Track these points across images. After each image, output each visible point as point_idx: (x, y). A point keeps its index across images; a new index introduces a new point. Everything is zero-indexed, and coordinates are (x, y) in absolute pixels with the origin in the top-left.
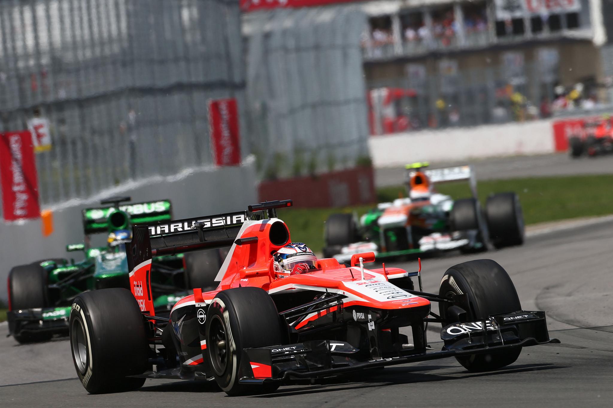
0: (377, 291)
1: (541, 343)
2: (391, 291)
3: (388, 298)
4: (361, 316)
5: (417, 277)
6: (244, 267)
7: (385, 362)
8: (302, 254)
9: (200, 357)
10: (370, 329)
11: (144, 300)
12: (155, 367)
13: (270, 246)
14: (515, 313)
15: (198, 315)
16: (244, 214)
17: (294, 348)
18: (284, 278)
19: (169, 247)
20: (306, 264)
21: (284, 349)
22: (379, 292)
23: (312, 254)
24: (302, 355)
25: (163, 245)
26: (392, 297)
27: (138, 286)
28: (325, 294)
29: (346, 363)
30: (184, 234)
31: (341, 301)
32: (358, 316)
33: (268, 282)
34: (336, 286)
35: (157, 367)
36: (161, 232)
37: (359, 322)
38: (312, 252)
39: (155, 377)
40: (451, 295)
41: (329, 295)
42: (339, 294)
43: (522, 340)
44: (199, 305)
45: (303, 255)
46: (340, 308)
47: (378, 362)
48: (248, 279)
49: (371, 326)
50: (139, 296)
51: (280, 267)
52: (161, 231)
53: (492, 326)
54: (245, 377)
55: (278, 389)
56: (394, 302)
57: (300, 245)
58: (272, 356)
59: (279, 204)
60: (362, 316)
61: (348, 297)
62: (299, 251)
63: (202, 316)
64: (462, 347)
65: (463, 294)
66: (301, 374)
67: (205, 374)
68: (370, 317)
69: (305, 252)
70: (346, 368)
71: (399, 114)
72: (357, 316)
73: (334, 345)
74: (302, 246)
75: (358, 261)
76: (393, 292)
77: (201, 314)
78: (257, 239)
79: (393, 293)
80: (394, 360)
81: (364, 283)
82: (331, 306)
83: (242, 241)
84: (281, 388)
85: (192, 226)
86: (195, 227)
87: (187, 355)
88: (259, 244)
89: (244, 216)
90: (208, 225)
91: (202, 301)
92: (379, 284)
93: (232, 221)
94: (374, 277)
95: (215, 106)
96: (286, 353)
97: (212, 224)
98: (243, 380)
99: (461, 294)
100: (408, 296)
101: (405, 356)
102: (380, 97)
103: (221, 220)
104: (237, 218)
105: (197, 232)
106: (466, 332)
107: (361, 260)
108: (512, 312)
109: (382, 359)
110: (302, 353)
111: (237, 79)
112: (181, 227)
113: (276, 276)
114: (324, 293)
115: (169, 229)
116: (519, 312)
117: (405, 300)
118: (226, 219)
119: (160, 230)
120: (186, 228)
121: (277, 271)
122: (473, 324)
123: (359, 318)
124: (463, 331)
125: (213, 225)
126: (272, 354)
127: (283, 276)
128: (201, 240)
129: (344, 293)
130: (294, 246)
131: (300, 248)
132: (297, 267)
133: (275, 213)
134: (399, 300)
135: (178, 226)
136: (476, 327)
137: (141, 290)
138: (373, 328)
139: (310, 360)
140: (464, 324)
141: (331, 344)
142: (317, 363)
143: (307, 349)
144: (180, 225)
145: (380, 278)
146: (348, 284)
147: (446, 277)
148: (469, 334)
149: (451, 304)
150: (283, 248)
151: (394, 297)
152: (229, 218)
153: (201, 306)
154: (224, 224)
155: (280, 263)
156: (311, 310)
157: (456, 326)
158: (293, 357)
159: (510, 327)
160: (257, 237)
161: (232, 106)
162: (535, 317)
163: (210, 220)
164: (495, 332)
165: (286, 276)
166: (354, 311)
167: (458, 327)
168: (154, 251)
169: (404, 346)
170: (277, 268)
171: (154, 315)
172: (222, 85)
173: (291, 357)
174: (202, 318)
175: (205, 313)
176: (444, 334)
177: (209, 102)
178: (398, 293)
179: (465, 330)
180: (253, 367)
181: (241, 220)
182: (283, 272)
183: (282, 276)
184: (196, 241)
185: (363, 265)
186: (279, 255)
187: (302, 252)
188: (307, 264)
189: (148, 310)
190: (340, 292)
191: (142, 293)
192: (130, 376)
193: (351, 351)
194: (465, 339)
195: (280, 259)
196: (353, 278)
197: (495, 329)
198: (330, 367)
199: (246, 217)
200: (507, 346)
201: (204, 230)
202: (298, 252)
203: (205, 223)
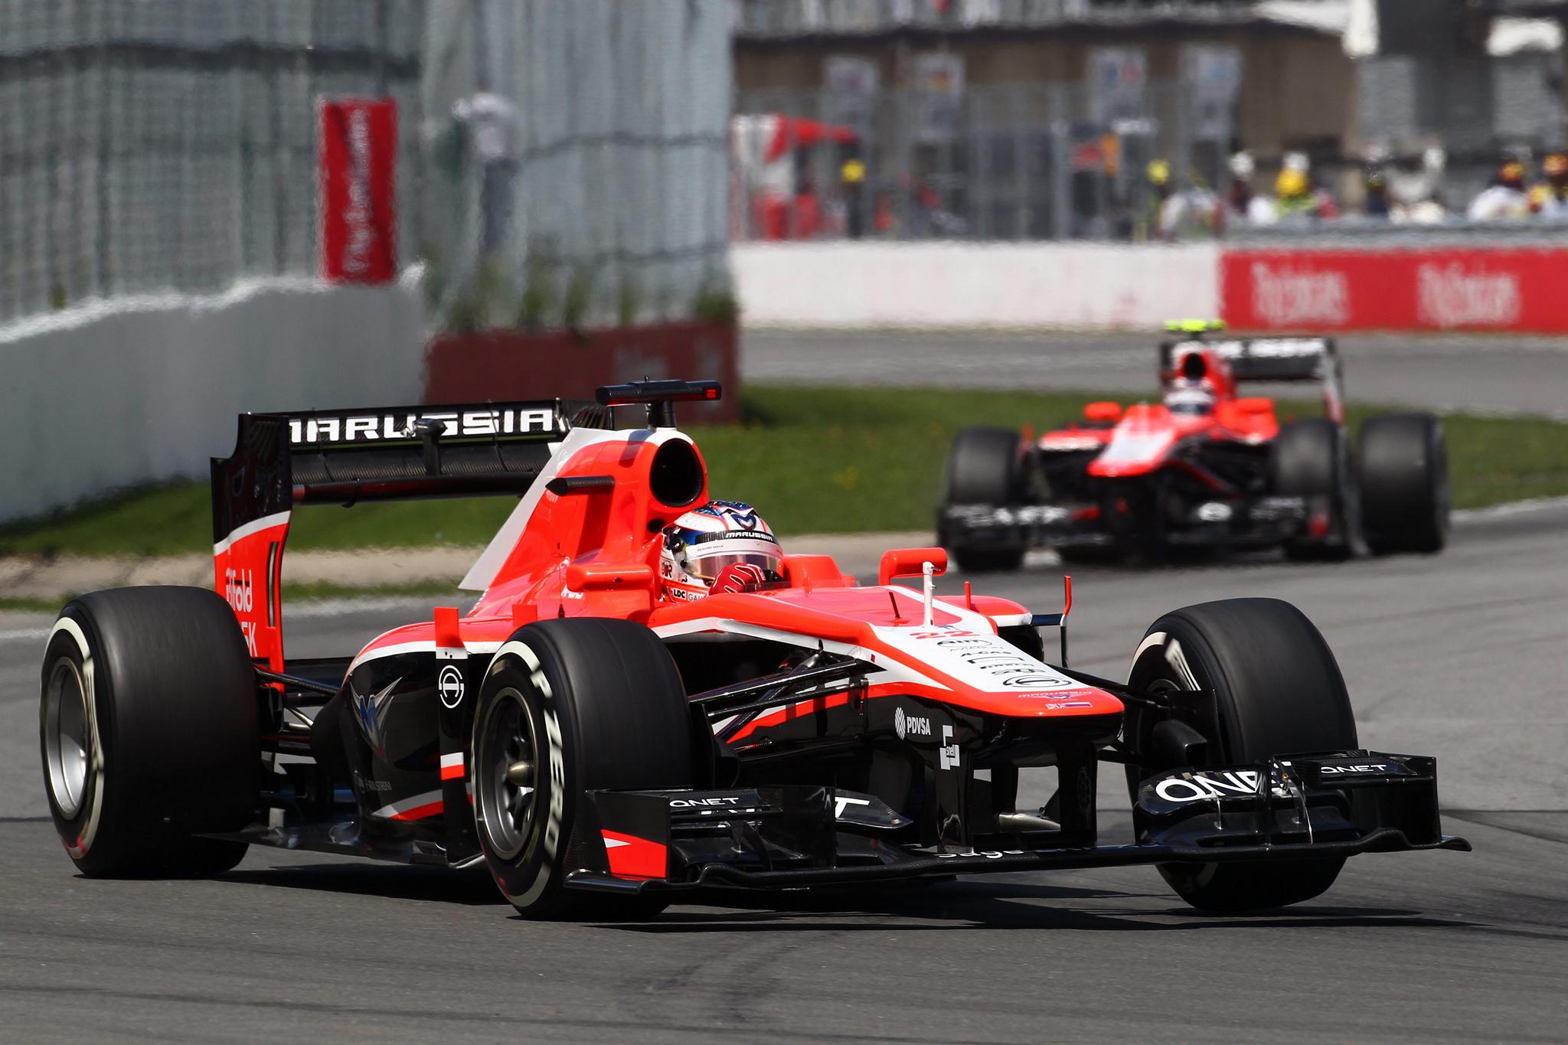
0: (971, 662)
1: (1416, 846)
2: (1011, 664)
3: (1005, 683)
4: (921, 726)
5: (1055, 630)
6: (564, 556)
7: (982, 861)
8: (740, 534)
9: (435, 797)
10: (946, 764)
11: (255, 624)
12: (276, 815)
13: (649, 503)
14: (1344, 756)
15: (442, 682)
16: (554, 409)
17: (732, 800)
18: (684, 597)
19: (339, 483)
20: (756, 566)
21: (703, 800)
22: (979, 664)
23: (770, 538)
24: (751, 823)
25: (320, 475)
26: (1017, 682)
27: (238, 583)
28: (817, 655)
29: (871, 855)
30: (383, 448)
31: (864, 679)
32: (909, 726)
33: (645, 605)
34: (852, 635)
35: (287, 818)
36: (317, 438)
37: (913, 741)
38: (769, 531)
39: (278, 843)
40: (1165, 689)
41: (826, 659)
42: (858, 659)
43: (1364, 834)
44: (446, 654)
45: (742, 537)
46: (858, 699)
47: (965, 861)
48: (582, 594)
49: (950, 759)
50: (240, 610)
51: (676, 567)
52: (320, 434)
53: (1280, 787)
54: (583, 870)
55: (663, 912)
56: (1024, 696)
57: (739, 509)
58: (673, 817)
59: (684, 390)
60: (923, 726)
61: (885, 670)
62: (734, 525)
63: (452, 686)
64: (1197, 838)
65: (1199, 689)
66: (749, 875)
67: (445, 850)
68: (948, 731)
69: (750, 530)
70: (874, 868)
71: (804, 187)
72: (905, 724)
73: (841, 803)
74: (744, 513)
75: (917, 569)
76: (1017, 668)
77: (450, 680)
78: (612, 482)
79: (1018, 670)
80: (1008, 859)
81: (932, 634)
82: (833, 692)
83: (568, 484)
84: (671, 909)
85: (406, 427)
86: (416, 431)
87: (389, 791)
88: (617, 498)
89: (553, 415)
90: (451, 429)
91: (457, 643)
92: (976, 641)
93: (517, 423)
94: (959, 619)
95: (337, 118)
96: (703, 813)
97: (461, 427)
98: (577, 879)
99: (1194, 689)
100: (1061, 683)
101: (1039, 849)
102: (754, 138)
103: (487, 418)
104: (532, 416)
105: (420, 447)
106: (1209, 796)
107: (928, 568)
108: (1336, 753)
109: (973, 853)
110: (751, 817)
111: (398, 47)
112: (376, 428)
113: (665, 592)
114: (815, 651)
115: (342, 432)
116: (1354, 753)
117: (1054, 692)
118: (501, 418)
119: (316, 431)
120: (389, 432)
121: (668, 578)
122: (1228, 775)
123: (914, 732)
124: (1200, 795)
125: (466, 432)
126: (672, 811)
127: (681, 591)
128: (431, 470)
129: (873, 657)
130: (723, 509)
131: (736, 518)
132: (728, 571)
133: (671, 413)
134: (1040, 692)
135: (367, 424)
136: (1237, 786)
137: (249, 596)
138: (956, 762)
139: (772, 839)
140: (1203, 773)
141: (837, 799)
142: (792, 849)
143: (768, 808)
144: (373, 422)
145: (977, 624)
146: (885, 634)
147: (1157, 638)
148: (1218, 803)
149: (1163, 716)
150: (690, 513)
151: (1021, 683)
152: (509, 416)
153: (451, 656)
154: (494, 432)
155: (678, 555)
156: (771, 699)
157: (1182, 778)
158: (724, 826)
159: (1326, 794)
160: (611, 477)
161: (382, 121)
162: (1405, 771)
163: (456, 416)
164: (1288, 803)
165: (689, 593)
166: (899, 711)
167: (1187, 781)
168: (299, 489)
169: (1004, 818)
170: (670, 568)
171: (282, 671)
172: (356, 59)
173: (719, 826)
174: (451, 693)
175: (461, 678)
176: (1149, 797)
177: (320, 102)
178: (1032, 671)
179: (1207, 792)
180: (610, 843)
181: (544, 424)
182: (683, 580)
183: (678, 591)
184: (416, 470)
185: (932, 585)
186: (677, 531)
187: (742, 531)
188: (758, 568)
189: (262, 656)
190: (862, 654)
191: (249, 603)
192: (205, 836)
193: (889, 823)
194: (1206, 816)
195: (678, 545)
196: (898, 616)
197: (1290, 796)
198: (829, 864)
199: (556, 416)
200: (1323, 846)
201: (441, 442)
202: (731, 529)
203: (446, 423)
